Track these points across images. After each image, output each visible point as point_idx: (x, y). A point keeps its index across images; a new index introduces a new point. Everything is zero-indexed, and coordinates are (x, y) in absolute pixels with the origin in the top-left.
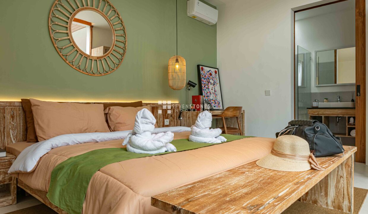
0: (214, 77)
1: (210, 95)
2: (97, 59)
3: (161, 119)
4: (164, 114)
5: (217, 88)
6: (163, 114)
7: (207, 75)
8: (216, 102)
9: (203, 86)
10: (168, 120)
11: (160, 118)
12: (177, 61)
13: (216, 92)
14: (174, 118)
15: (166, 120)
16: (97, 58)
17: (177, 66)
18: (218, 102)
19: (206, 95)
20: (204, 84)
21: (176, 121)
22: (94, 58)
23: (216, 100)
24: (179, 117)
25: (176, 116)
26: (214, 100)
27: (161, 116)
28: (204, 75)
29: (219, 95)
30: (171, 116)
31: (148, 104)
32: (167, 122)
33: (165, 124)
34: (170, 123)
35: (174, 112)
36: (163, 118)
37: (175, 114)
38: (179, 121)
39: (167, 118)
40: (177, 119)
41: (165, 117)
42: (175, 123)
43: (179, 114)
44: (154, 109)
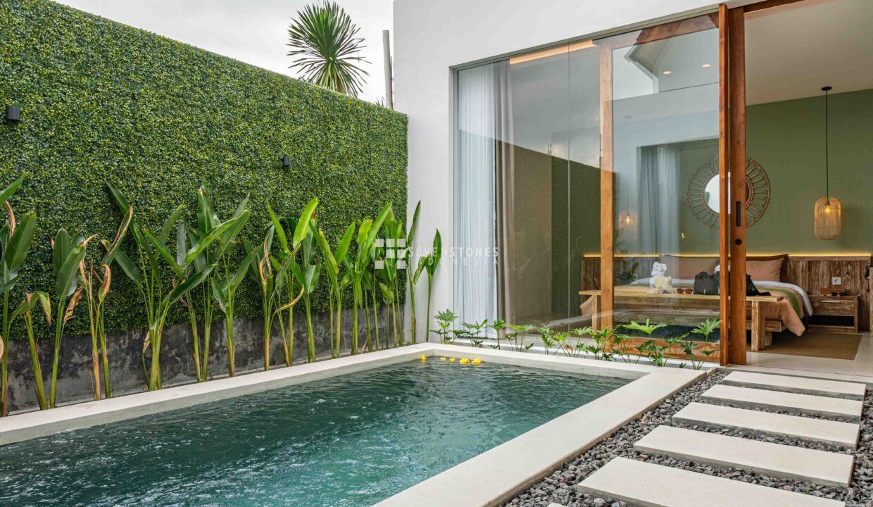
3: (825, 277)
4: (832, 271)
6: (830, 271)
10: (839, 279)
11: (823, 275)
12: (828, 204)
14: (854, 277)
15: (834, 279)
17: (828, 210)
21: (859, 280)
24: (867, 276)
25: (861, 273)
30: (848, 273)
31: (801, 258)
32: (837, 281)
33: (834, 283)
34: (843, 282)
35: (854, 268)
36: (829, 276)
37: (858, 272)
38: (865, 281)
39: (839, 276)
40: (861, 279)
41: (833, 274)
42: (855, 284)
43: (865, 271)
44: (811, 264)
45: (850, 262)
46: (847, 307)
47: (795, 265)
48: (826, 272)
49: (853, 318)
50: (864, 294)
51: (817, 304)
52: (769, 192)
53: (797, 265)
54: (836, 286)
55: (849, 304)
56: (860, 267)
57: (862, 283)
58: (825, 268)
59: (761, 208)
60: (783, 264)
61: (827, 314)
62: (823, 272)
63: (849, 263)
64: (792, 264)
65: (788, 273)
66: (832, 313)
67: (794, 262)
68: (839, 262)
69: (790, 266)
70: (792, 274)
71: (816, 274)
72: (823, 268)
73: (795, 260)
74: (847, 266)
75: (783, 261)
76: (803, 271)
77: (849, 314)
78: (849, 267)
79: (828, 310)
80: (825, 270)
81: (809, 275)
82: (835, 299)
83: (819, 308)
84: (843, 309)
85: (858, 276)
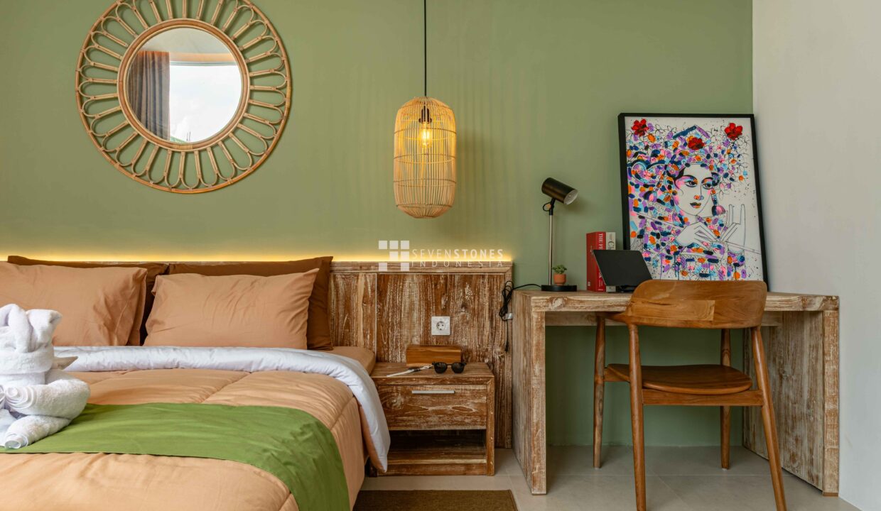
0: (719, 152)
1: (678, 228)
2: (194, 148)
3: (416, 315)
4: (430, 299)
5: (737, 197)
6: (426, 300)
7: (671, 149)
8: (717, 254)
9: (637, 193)
10: (446, 320)
11: (411, 309)
12: (426, 116)
13: (721, 217)
14: (477, 314)
15: (435, 319)
16: (191, 147)
17: (426, 135)
18: (731, 255)
19: (650, 230)
20: (646, 186)
21: (487, 324)
22: (185, 147)
23: (719, 247)
24: (504, 311)
25: (491, 305)
26: (703, 247)
27: (417, 306)
28: (650, 152)
29: (740, 228)
30: (464, 306)
31: (361, 266)
32: (441, 326)
33: (435, 331)
34: (454, 328)
35: (477, 293)
36: (423, 313)
37: (485, 300)
38: (501, 324)
39: (445, 312)
40: (491, 318)
41: (433, 308)
42: (480, 333)
43: (501, 299)
44: (387, 282)
45: (469, 278)
46: (471, 406)
47: (348, 285)
48: (417, 303)
49: (483, 432)
50: (497, 357)
51: (398, 400)
52: (288, 89)
53: (354, 283)
54: (438, 337)
55: (475, 394)
56: (491, 290)
57: (494, 329)
58: (416, 289)
59: (270, 133)
60: (316, 285)
61: (424, 427)
62: (412, 303)
63: (467, 279)
64: (340, 282)
65: (333, 306)
66: (435, 423)
67: (345, 278)
68: (446, 279)
69: (337, 286)
70: (341, 310)
71: (396, 308)
72: (411, 293)
73: (349, 270)
74: (464, 287)
75: (317, 274)
76: (366, 300)
77: (475, 423)
78: (467, 289)
79: (426, 415)
80: (416, 299)
81: (381, 311)
82: (443, 382)
83: (406, 409)
84: (461, 411)
85: (487, 314)
